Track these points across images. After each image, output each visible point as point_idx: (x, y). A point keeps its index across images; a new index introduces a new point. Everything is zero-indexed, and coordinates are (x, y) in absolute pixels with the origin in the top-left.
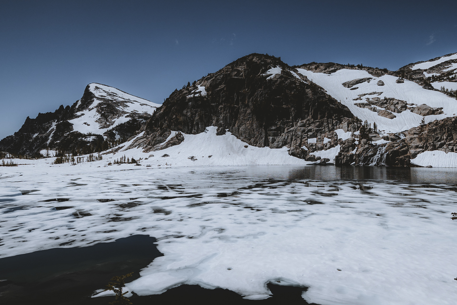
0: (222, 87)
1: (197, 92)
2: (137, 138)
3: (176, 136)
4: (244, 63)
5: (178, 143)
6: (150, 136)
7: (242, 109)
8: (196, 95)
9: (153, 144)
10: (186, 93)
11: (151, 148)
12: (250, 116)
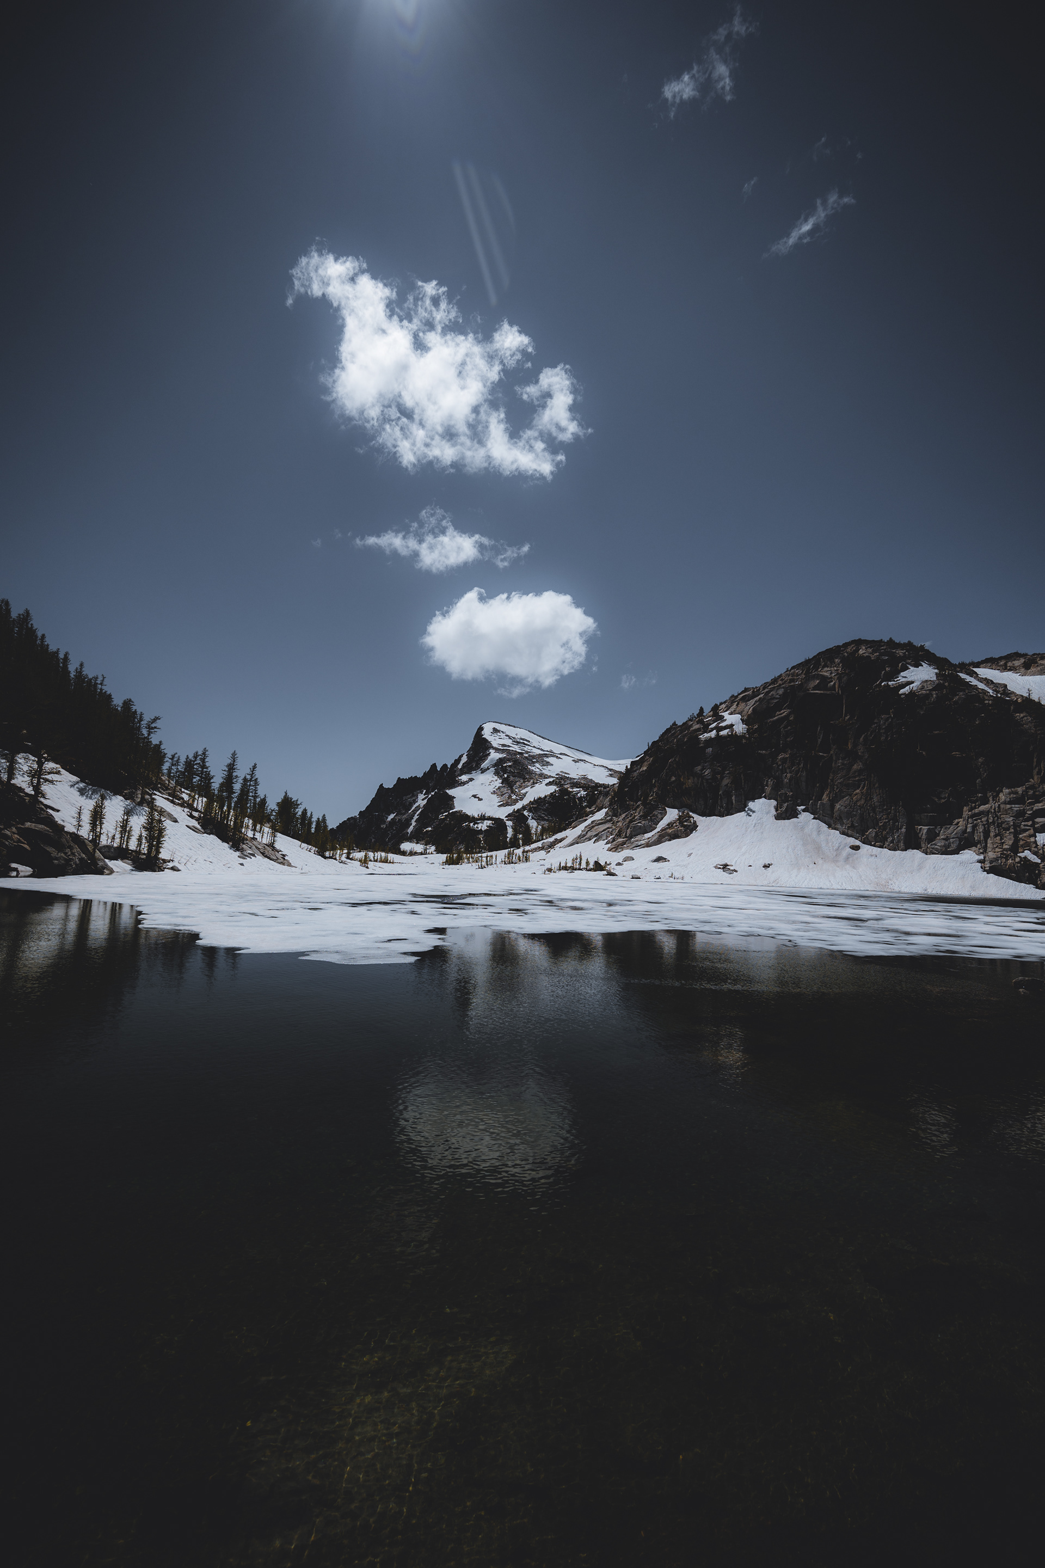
0: (784, 714)
1: (724, 725)
2: (592, 822)
3: (678, 819)
4: (836, 660)
5: (684, 835)
6: (620, 819)
7: (840, 761)
8: (722, 733)
9: (628, 835)
10: (699, 730)
11: (624, 843)
12: (862, 777)
